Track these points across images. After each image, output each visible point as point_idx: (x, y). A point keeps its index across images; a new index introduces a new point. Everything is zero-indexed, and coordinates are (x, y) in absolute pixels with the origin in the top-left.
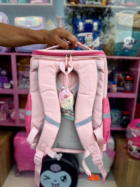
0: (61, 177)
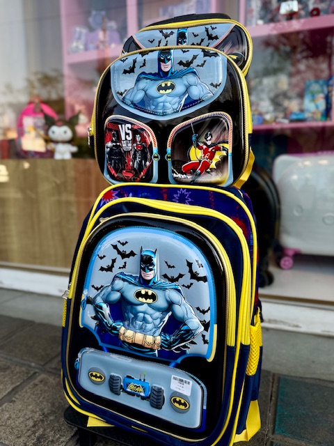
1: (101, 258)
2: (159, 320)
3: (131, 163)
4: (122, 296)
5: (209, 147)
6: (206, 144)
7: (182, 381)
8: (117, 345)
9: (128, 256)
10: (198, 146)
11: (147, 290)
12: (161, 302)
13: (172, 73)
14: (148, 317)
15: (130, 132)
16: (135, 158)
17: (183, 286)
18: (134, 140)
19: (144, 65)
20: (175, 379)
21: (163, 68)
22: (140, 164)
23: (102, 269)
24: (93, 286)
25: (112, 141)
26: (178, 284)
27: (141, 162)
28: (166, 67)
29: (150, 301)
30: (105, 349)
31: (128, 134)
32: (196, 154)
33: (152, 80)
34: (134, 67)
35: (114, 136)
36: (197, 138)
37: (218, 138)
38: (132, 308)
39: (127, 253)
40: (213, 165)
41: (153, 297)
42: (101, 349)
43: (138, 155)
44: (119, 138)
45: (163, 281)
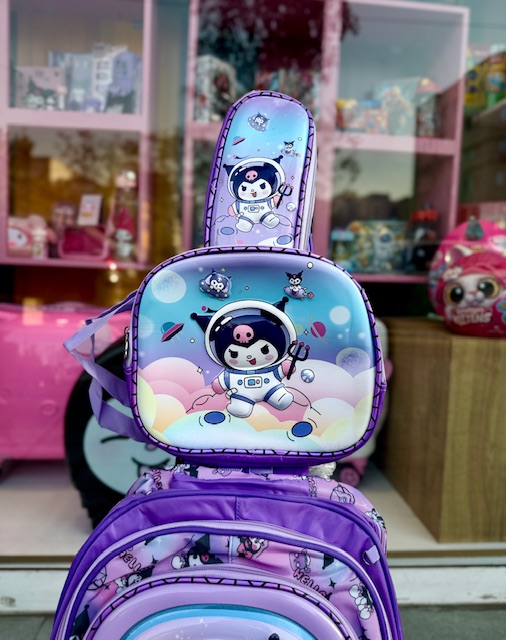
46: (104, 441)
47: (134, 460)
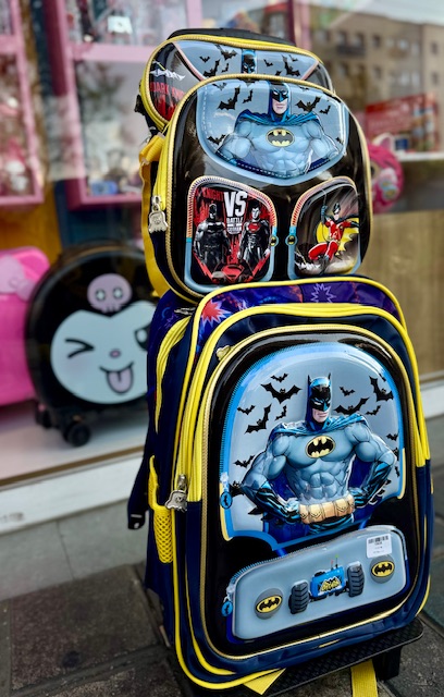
0: (136, 332)
1: (247, 412)
2: (342, 473)
3: (239, 253)
4: (288, 461)
5: (336, 222)
6: (333, 219)
7: (378, 539)
8: (302, 535)
9: (288, 395)
10: (326, 223)
11: (319, 438)
12: (342, 447)
13: (288, 118)
14: (326, 475)
15: (243, 204)
16: (245, 245)
17: (368, 413)
18: (247, 216)
19: (250, 99)
20: (371, 541)
21: (275, 108)
22: (253, 255)
23: (250, 429)
24: (238, 463)
25: (209, 220)
26: (361, 414)
27: (254, 250)
28: (280, 107)
29: (325, 452)
30: (281, 552)
31: (239, 207)
32: (323, 234)
33: (258, 123)
34: (235, 99)
35: (212, 210)
36: (326, 211)
37: (347, 210)
38: (303, 472)
39: (287, 391)
40: (341, 247)
41: (329, 445)
42: (275, 555)
43: (250, 240)
44: (221, 214)
45: (336, 417)
46: (71, 355)
47: (102, 369)
